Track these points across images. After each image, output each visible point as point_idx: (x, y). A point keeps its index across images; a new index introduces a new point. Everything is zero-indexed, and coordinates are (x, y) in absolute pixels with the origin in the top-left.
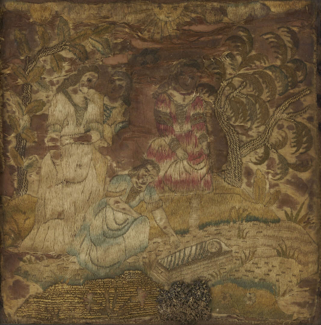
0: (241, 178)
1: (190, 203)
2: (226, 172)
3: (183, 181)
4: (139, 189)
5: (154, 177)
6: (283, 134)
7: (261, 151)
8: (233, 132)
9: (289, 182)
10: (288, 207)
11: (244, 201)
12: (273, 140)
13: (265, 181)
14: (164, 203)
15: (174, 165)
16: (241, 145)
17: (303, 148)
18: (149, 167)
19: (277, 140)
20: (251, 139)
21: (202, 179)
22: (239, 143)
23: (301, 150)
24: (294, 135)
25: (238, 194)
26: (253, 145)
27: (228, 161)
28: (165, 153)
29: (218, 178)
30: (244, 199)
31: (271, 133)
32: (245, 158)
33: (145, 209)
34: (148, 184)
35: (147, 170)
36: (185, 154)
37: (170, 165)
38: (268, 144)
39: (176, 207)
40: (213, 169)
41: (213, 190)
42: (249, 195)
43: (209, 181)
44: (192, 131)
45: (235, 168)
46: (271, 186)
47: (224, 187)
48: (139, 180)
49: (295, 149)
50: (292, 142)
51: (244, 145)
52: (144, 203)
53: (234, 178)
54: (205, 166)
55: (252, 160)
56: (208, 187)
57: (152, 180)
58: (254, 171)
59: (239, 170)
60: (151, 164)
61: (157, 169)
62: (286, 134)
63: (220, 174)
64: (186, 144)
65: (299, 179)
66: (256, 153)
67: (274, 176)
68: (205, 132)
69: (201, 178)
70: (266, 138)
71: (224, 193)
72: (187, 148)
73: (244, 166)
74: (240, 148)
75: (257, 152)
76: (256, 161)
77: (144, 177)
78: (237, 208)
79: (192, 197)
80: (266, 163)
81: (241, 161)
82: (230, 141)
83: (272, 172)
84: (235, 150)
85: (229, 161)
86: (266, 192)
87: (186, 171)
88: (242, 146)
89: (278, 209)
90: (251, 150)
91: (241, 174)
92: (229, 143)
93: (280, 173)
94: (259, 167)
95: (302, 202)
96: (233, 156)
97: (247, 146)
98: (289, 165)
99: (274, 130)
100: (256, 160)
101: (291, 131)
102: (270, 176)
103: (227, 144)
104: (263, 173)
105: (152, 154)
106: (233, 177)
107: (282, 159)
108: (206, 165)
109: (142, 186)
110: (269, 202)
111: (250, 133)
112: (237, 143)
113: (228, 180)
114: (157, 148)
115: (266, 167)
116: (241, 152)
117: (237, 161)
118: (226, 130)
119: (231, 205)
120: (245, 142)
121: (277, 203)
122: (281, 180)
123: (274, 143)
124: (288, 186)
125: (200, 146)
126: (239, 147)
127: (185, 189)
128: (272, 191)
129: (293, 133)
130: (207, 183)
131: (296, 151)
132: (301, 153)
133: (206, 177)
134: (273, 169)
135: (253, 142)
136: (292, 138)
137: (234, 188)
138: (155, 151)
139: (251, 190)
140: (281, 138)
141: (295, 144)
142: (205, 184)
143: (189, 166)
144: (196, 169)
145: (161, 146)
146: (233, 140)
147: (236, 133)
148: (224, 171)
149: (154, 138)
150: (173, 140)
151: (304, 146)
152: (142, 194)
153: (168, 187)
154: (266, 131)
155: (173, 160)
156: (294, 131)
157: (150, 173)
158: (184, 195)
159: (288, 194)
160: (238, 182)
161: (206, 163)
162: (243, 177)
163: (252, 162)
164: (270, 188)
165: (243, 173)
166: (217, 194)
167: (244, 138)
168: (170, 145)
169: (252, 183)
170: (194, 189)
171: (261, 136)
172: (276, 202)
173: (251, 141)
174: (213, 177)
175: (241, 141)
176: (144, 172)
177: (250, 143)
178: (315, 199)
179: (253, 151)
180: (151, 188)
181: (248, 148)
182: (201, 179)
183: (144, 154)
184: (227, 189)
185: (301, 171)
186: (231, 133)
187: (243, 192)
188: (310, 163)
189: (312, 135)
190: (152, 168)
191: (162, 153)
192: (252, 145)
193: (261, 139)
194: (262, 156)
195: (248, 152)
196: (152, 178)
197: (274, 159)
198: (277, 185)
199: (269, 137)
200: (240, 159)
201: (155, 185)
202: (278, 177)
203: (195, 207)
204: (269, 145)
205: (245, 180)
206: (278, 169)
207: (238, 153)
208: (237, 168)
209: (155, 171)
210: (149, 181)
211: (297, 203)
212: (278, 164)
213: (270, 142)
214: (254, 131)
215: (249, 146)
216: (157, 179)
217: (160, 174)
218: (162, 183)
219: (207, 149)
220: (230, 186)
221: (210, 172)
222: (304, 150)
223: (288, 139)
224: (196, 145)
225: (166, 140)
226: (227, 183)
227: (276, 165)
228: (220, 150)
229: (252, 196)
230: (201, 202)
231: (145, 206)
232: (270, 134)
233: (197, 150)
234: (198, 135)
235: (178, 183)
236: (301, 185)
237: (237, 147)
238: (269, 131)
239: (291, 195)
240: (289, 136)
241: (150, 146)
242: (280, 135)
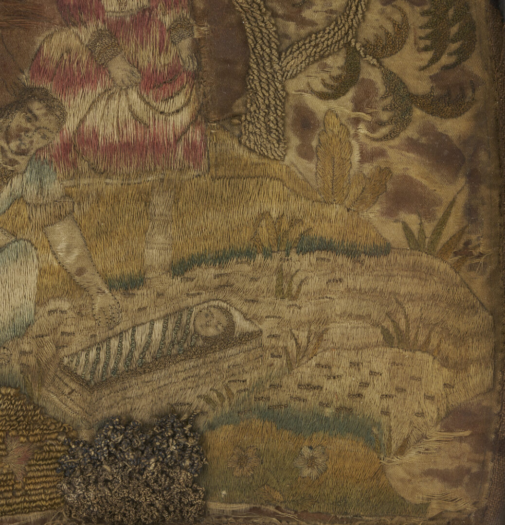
0: (283, 136)
1: (147, 203)
2: (243, 118)
3: (128, 144)
4: (10, 168)
5: (49, 134)
6: (397, 17)
7: (336, 62)
8: (260, 10)
9: (412, 145)
10: (411, 212)
11: (293, 198)
12: (368, 32)
13: (350, 143)
14: (76, 205)
15: (103, 102)
16: (283, 47)
17: (450, 54)
18: (37, 108)
19: (381, 33)
20: (309, 29)
21: (180, 138)
22: (278, 39)
23: (445, 60)
24: (425, 20)
25: (278, 179)
26: (316, 46)
27: (248, 90)
28: (79, 71)
29: (222, 136)
30: (293, 190)
31: (363, 13)
32: (295, 81)
33: (26, 220)
34: (35, 154)
35: (29, 115)
36: (132, 73)
37: (93, 102)
38: (356, 42)
39: (108, 215)
40: (208, 113)
41: (209, 168)
42: (305, 180)
43: (198, 143)
44: (150, 10)
45: (268, 107)
46: (367, 157)
47: (239, 158)
48: (8, 143)
49: (428, 56)
50: (421, 38)
51: (292, 45)
52: (23, 207)
53: (265, 136)
54: (186, 104)
55: (313, 86)
56: (194, 160)
57: (45, 142)
58: (320, 116)
59: (279, 113)
60: (40, 100)
61: (58, 113)
62: (404, 15)
63: (228, 126)
64: (136, 45)
65: (441, 137)
66: (324, 68)
67: (372, 128)
68: (185, 13)
69: (175, 136)
70: (350, 27)
71: (239, 177)
72: (138, 55)
73: (292, 101)
74: (280, 54)
75: (326, 64)
76: (325, 90)
77: (23, 133)
78: (274, 215)
79: (153, 188)
80: (350, 94)
81: (283, 90)
82: (254, 36)
83: (368, 118)
84: (268, 59)
85: (252, 88)
86: (352, 172)
87: (136, 118)
88: (287, 49)
89: (384, 219)
90: (311, 59)
91: (283, 125)
92: (250, 41)
93: (390, 121)
94: (332, 104)
95: (450, 199)
96: (263, 75)
97: (299, 48)
98: (413, 98)
99: (371, 6)
100: (325, 85)
101: (418, 9)
102: (363, 130)
103: (246, 43)
104: (343, 122)
105: (45, 72)
106: (264, 131)
107: (394, 83)
108: (189, 100)
109: (17, 158)
110: (360, 199)
111: (307, 14)
112: (273, 39)
113: (250, 141)
114: (56, 57)
115: (350, 105)
116: (284, 64)
117: (272, 89)
118: (241, 7)
119: (257, 208)
120: (294, 38)
121: (381, 203)
122: (392, 138)
123: (372, 39)
124: (412, 155)
125: (173, 50)
126: (277, 51)
127: (134, 165)
128: (368, 169)
129: (423, 14)
130: (192, 148)
131: (433, 61)
132: (446, 68)
133: (190, 134)
134: (370, 111)
135: (317, 38)
136: (421, 28)
137: (266, 161)
138: (52, 66)
139: (312, 166)
140: (389, 27)
141: (428, 42)
142: (187, 152)
143: (143, 104)
144: (162, 113)
145: (69, 51)
146: (261, 32)
147: (269, 13)
148: (238, 116)
149: (49, 28)
150: (99, 35)
151: (454, 46)
152: (16, 181)
153: (88, 161)
154: (351, 8)
155: (99, 90)
156: (426, 8)
157: (38, 124)
158: (132, 181)
159: (411, 178)
160: (277, 145)
161: (188, 95)
162: (290, 134)
163: (313, 92)
164: (362, 161)
165: (289, 121)
166: (220, 178)
167: (291, 27)
168: (91, 48)
169: (314, 150)
170: (158, 167)
171: (337, 23)
172: (379, 200)
173: (310, 35)
174: (208, 133)
175: (282, 36)
176: (23, 121)
177: (307, 41)
178: (484, 191)
179: (315, 61)
180: (43, 164)
181: (301, 53)
182: (177, 140)
183: (23, 73)
184: (246, 165)
185: (445, 116)
186: (257, 14)
187: (289, 173)
188: (469, 93)
189: (474, 18)
190: (44, 111)
191: (71, 68)
192: (314, 47)
193: (336, 29)
194: (340, 76)
195: (303, 65)
196: (44, 137)
197: (372, 83)
198: (382, 153)
199: (359, 24)
200: (281, 83)
201: (51, 156)
202: (384, 131)
203: (162, 215)
204: (358, 45)
205: (295, 141)
206: (385, 109)
207: (277, 67)
208: (273, 109)
209: (52, 118)
210: (36, 146)
211: (436, 202)
212: (384, 98)
213: (362, 36)
214: (319, 8)
215: (306, 49)
216: (58, 140)
217: (66, 126)
218: (70, 150)
219: (192, 57)
220: (254, 158)
221: (199, 119)
222: (453, 59)
223: (408, 28)
224: (162, 48)
225: (83, 36)
226: (246, 150)
227: (378, 99)
228: (227, 61)
229: (313, 183)
230: (176, 202)
231: (25, 214)
232: (360, 16)
233: (164, 60)
234: (168, 20)
235: (115, 149)
236: (446, 152)
237: (274, 51)
238: (357, 7)
239: (419, 179)
240: (410, 22)
241: (39, 50)
242: (389, 19)
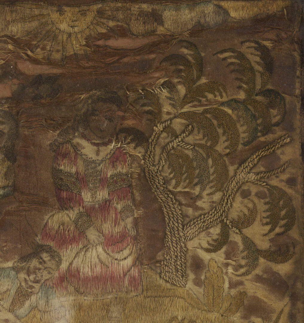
0: (185, 273)
1: (108, 311)
2: (162, 263)
3: (97, 277)
4: (30, 290)
5: (52, 272)
6: (250, 205)
7: (216, 231)
8: (172, 201)
9: (259, 279)
10: (258, 317)
11: (190, 308)
12: (234, 214)
13: (223, 277)
14: (67, 312)
15: (83, 253)
16: (186, 222)
17: (281, 227)
18: (45, 256)
19: (241, 214)
20: (200, 212)
21: (126, 274)
22: (182, 218)
23: (278, 230)
24: (267, 207)
25: (182, 298)
26: (204, 222)
27: (165, 247)
28: (69, 235)
29: (150, 273)
30: (190, 304)
31: (231, 204)
32: (192, 241)
33: (39, 320)
34: (44, 283)
35: (41, 260)
36: (99, 236)
37: (77, 253)
38: (227, 220)
39: (85, 318)
40: (143, 260)
41: (143, 291)
42: (198, 298)
43: (137, 277)
44: (110, 201)
45: (176, 257)
46: (233, 285)
47: (160, 286)
48: (29, 276)
49: (268, 228)
50: (264, 218)
51: (190, 221)
52: (37, 312)
53: (175, 273)
54: (130, 255)
55: (202, 245)
56: (134, 286)
57: (50, 276)
58: (206, 262)
59: (183, 260)
60: (47, 252)
61: (57, 259)
62: (254, 204)
63: (153, 267)
64: (101, 221)
65: (275, 274)
66: (209, 234)
67: (236, 269)
68: (129, 203)
69: (123, 273)
70: (224, 211)
71: (160, 296)
72: (102, 227)
73: (190, 254)
74: (183, 226)
75: (209, 232)
76: (209, 247)
77: (37, 271)
78: (180, 318)
79: (111, 302)
80: (224, 249)
81: (185, 247)
82: (169, 216)
83: (234, 263)
84: (176, 229)
85: (167, 246)
86: (224, 294)
87: (101, 262)
88: (187, 224)
89: (242, 320)
90: (201, 230)
91: (185, 267)
92: (166, 219)
93: (246, 265)
94: (213, 255)
95: (280, 310)
96: (174, 238)
97: (194, 223)
98: (259, 252)
99: (236, 199)
100: (209, 244)
101: (262, 201)
102: (230, 270)
103: (164, 220)
104: (219, 265)
105: (50, 236)
106: (174, 270)
107: (249, 243)
108: (132, 252)
109: (34, 285)
110: (229, 310)
111: (199, 203)
112: (180, 218)
113: (166, 276)
114: (56, 227)
115: (223, 256)
116: (186, 232)
117: (179, 246)
118: (161, 200)
119: (170, 314)
120: (191, 217)
121: (241, 311)
122: (247, 275)
123: (236, 218)
124: (258, 284)
125: (122, 224)
126: (182, 224)
127: (100, 289)
128: (233, 292)
129: (266, 203)
130: (133, 281)
131: (271, 231)
132: (278, 234)
133: (132, 271)
134: (235, 259)
135: (204, 218)
136: (264, 211)
137: (175, 287)
138: (54, 232)
139: (201, 290)
140: (246, 211)
141: (268, 220)
142: (130, 282)
143: (105, 255)
144: (116, 259)
145: (63, 224)
146: (173, 214)
147: (178, 203)
148: (159, 262)
149: (52, 211)
150: (80, 215)
151: (283, 222)
152: (33, 298)
153: (74, 287)
154: (224, 200)
155: (81, 246)
156: (267, 200)
157: (45, 265)
158: (99, 298)
159: (258, 298)
160: (181, 279)
161: (131, 250)
162: (189, 272)
163: (202, 248)
164: (230, 288)
165: (188, 264)
166: (149, 297)
167: (190, 211)
168: (76, 222)
169: (203, 281)
170: (114, 290)
171: (216, 209)
172: (240, 310)
173: (200, 215)
174: (142, 271)
175: (185, 216)
176: (37, 264)
177: (199, 219)
178: (300, 305)
179: (203, 231)
180: (48, 288)
181: (195, 226)
182: (125, 275)
183: (37, 236)
184: (164, 290)
185: (277, 262)
186: (170, 204)
187: (188, 294)
188: (292, 249)
189: (295, 206)
190: (49, 258)
191: (64, 234)
192: (203, 222)
193: (216, 212)
194: (218, 239)
195: (197, 233)
196: (49, 273)
197: (236, 243)
198: (241, 283)
199: (228, 210)
200: (184, 243)
201: (53, 284)
202: (242, 270)
203: (116, 317)
204: (228, 222)
205: (192, 276)
206: (243, 258)
207: (181, 234)
208: (179, 258)
209: (54, 262)
210: (45, 278)
211: (272, 311)
212: (242, 252)
213: (230, 217)
214: (206, 200)
215: (198, 224)
216: (57, 275)
217: (61, 267)
218: (64, 281)
219: (133, 228)
220: (169, 286)
221: (137, 264)
222: (282, 230)
223: (257, 212)
224: (116, 223)
225: (71, 215)
226: (164, 281)
227: (239, 252)
228: (154, 230)
229: (202, 300)
230: (124, 310)
231: (39, 316)
232: (229, 205)
233: (117, 230)
234: (119, 207)
235: (90, 280)
236: (278, 283)
237: (180, 225)
238: (227, 200)
239: (262, 298)
240: (258, 208)
241: (46, 224)
242: (246, 206)
